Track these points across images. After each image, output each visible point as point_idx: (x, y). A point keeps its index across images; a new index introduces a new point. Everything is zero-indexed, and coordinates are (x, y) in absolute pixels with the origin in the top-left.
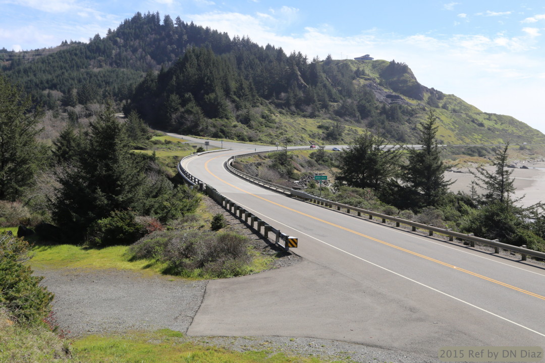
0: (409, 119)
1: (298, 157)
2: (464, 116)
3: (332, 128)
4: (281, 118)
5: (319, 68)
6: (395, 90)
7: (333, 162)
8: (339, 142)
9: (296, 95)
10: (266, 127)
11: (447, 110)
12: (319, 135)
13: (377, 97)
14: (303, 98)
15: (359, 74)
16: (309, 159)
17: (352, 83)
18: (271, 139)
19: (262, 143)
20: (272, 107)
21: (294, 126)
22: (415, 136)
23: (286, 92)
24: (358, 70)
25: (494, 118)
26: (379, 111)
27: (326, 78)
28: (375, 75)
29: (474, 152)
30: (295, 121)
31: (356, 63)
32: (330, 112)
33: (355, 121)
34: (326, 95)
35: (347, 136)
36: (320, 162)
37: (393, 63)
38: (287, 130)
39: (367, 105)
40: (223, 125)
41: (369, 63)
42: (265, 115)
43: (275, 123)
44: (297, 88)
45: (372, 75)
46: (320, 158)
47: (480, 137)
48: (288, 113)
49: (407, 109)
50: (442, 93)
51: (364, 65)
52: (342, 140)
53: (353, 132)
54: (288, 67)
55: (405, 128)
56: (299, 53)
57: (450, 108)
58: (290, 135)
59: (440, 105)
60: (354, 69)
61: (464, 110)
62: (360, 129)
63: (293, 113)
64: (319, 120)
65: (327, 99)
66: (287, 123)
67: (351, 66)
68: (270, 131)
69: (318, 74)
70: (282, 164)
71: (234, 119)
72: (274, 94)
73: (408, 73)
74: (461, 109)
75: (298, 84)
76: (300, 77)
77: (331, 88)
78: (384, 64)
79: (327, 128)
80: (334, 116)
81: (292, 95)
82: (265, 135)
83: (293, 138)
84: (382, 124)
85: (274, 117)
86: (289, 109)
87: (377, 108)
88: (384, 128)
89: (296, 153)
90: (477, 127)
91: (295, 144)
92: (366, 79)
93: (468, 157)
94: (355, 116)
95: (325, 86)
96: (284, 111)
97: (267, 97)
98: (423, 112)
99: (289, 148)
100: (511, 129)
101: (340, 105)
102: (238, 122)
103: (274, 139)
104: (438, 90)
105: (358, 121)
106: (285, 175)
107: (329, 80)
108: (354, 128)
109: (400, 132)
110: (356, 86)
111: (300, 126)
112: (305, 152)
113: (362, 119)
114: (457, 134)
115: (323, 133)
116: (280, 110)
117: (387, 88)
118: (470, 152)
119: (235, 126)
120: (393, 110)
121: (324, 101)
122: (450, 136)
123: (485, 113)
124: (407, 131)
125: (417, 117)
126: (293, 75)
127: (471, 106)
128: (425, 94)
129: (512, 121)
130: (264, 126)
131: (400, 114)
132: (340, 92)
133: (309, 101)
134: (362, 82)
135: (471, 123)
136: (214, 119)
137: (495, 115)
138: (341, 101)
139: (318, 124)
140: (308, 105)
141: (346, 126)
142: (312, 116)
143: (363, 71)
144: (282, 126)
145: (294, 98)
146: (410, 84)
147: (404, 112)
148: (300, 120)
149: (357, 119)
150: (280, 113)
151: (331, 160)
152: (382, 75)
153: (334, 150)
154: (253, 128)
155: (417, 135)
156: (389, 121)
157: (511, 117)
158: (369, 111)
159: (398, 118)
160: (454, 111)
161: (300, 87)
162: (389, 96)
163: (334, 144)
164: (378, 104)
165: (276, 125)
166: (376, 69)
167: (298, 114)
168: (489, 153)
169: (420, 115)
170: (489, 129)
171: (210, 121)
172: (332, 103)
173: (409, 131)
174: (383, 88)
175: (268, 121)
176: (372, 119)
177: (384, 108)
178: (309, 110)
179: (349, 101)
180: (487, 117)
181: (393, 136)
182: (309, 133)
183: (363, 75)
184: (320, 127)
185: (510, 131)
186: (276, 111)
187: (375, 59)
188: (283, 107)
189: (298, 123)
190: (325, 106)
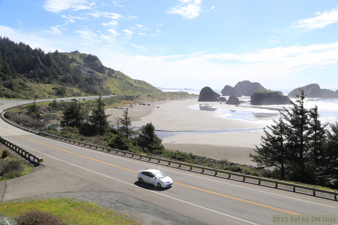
0: (99, 83)
1: (42, 106)
2: (124, 81)
3: (60, 89)
4: (31, 85)
5: (51, 58)
6: (92, 69)
7: (61, 107)
8: (64, 96)
9: (39, 72)
10: (22, 90)
11: (117, 78)
12: (53, 93)
13: (83, 72)
14: (43, 73)
15: (73, 60)
16: (49, 107)
17: (69, 66)
18: (26, 97)
19: (20, 98)
20: (25, 78)
21: (39, 89)
22: (102, 91)
23: (33, 70)
24: (72, 58)
25: (137, 81)
26: (84, 80)
27: (55, 63)
28: (81, 61)
29: (129, 98)
30: (39, 86)
31: (71, 55)
32: (59, 81)
33: (72, 85)
34: (56, 72)
35: (68, 93)
36: (54, 108)
37: (90, 55)
38: (35, 91)
39: (78, 77)
41: (78, 54)
42: (22, 83)
43: (28, 87)
44: (39, 68)
45: (80, 61)
46: (54, 106)
47: (131, 91)
48: (35, 81)
49: (98, 78)
50: (114, 70)
51: (75, 56)
52: (66, 95)
53: (71, 90)
54: (33, 57)
55: (97, 88)
56: (40, 48)
57: (118, 77)
58: (37, 94)
59: (114, 76)
60: (71, 58)
61: (124, 78)
62: (75, 89)
63: (38, 82)
64: (53, 85)
65: (57, 74)
66: (35, 87)
67: (69, 56)
68: (25, 92)
69: (51, 60)
70: (33, 111)
71: (2, 86)
72: (26, 71)
73: (98, 60)
74: (123, 77)
75: (40, 65)
76: (41, 62)
77: (59, 68)
78: (85, 56)
79: (57, 89)
80: (61, 82)
81: (36, 71)
82: (22, 94)
83: (38, 96)
84: (86, 86)
85: (27, 84)
86: (36, 79)
87: (83, 78)
88: (87, 88)
89: (41, 104)
90: (130, 86)
91: (40, 98)
92: (77, 63)
93: (126, 101)
94: (72, 83)
95: (55, 67)
96: (32, 80)
97: (21, 72)
98: (106, 80)
99: (37, 101)
100: (144, 87)
101: (64, 77)
102: (5, 87)
103: (28, 96)
104: (112, 69)
105: (74, 85)
106: (35, 117)
107: (57, 64)
108: (71, 89)
109: (95, 90)
110: (72, 67)
111: (42, 88)
112: (46, 103)
113: (76, 84)
114: (121, 90)
115: (55, 92)
116: (30, 80)
117: (87, 68)
118: (127, 99)
119: (3, 90)
120: (91, 79)
121: (55, 75)
122: (118, 91)
123: (133, 80)
124: (98, 89)
125: (102, 82)
126: (37, 60)
127: (127, 76)
128: (106, 71)
129: (145, 83)
130: (21, 89)
131: (94, 81)
132: (63, 70)
133: (46, 75)
134: (75, 64)
135: (128, 84)
137: (138, 80)
138: (64, 75)
139: (52, 87)
140: (46, 77)
141: (67, 88)
142: (49, 83)
143: (75, 59)
144: (32, 89)
145: (38, 73)
146: (99, 66)
147: (96, 80)
148: (42, 85)
149: (73, 84)
150: (31, 81)
151: (60, 106)
152: (84, 61)
153: (61, 101)
154: (14, 91)
155: (103, 91)
156: (89, 84)
157: (144, 81)
158: (79, 80)
159: (93, 83)
160: (120, 79)
161: (41, 67)
162: (89, 72)
163: (62, 97)
164: (83, 76)
165: (28, 89)
166: (82, 58)
167: (41, 82)
168: (135, 98)
169: (104, 81)
170: (135, 87)
172: (59, 76)
173: (99, 89)
174: (86, 68)
175: (23, 86)
176: (80, 84)
177: (86, 78)
178: (47, 80)
179: (68, 74)
180: (134, 81)
181: (91, 92)
182: (48, 92)
183: (75, 61)
184: (53, 89)
185: (144, 88)
186: (28, 80)
187: (81, 53)
188: (32, 78)
189: (41, 87)
190: (56, 77)
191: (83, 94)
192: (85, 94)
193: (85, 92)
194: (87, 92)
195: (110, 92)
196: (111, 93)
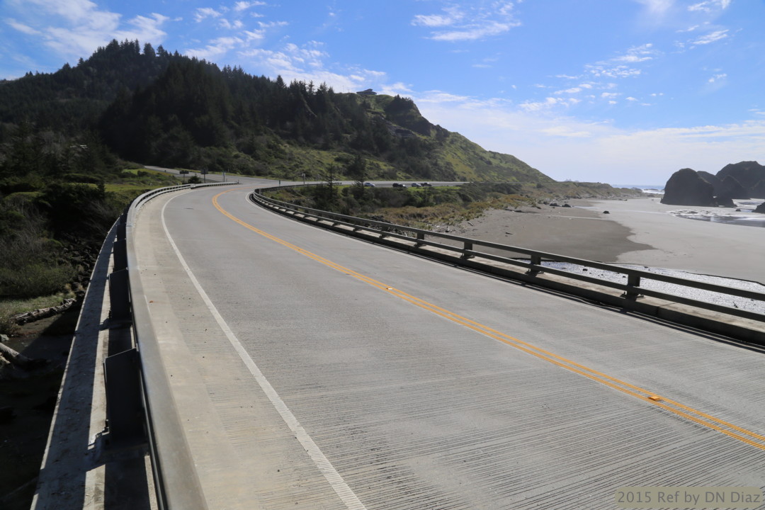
3: (352, 161)
4: (292, 149)
5: (327, 97)
8: (363, 177)
10: (276, 157)
12: (338, 168)
14: (312, 128)
15: (365, 107)
18: (285, 173)
21: (308, 159)
23: (293, 120)
24: (364, 103)
26: (396, 144)
29: (503, 189)
30: (308, 153)
31: (359, 97)
34: (338, 127)
37: (397, 98)
40: (221, 155)
41: (372, 97)
42: (272, 144)
43: (286, 154)
44: (304, 117)
50: (446, 131)
51: (367, 99)
52: (366, 175)
53: (375, 166)
62: (381, 163)
63: (301, 145)
68: (282, 163)
71: (234, 147)
72: (278, 123)
73: (414, 109)
76: (306, 105)
78: (387, 99)
79: (347, 161)
80: (350, 149)
81: (299, 124)
85: (283, 148)
88: (406, 162)
90: (486, 164)
92: (373, 113)
95: (335, 116)
96: (292, 141)
101: (354, 137)
102: (240, 152)
103: (289, 172)
104: (443, 127)
105: (377, 155)
108: (375, 162)
115: (343, 166)
119: (236, 157)
123: (490, 151)
127: (476, 145)
128: (431, 131)
129: (513, 160)
130: (273, 157)
136: (208, 148)
138: (354, 133)
139: (335, 157)
140: (321, 136)
141: (367, 160)
142: (326, 147)
145: (302, 128)
146: (417, 120)
148: (314, 152)
150: (289, 143)
154: (259, 159)
162: (398, 131)
167: (308, 146)
171: (203, 149)
172: (345, 135)
174: (391, 123)
178: (321, 141)
180: (492, 155)
181: (418, 172)
182: (328, 166)
184: (338, 160)
185: (514, 170)
186: (284, 142)
190: (338, 138)
191: (400, 176)
192: (404, 174)
193: (403, 172)
194: (407, 171)
195: (455, 174)
196: (456, 177)
